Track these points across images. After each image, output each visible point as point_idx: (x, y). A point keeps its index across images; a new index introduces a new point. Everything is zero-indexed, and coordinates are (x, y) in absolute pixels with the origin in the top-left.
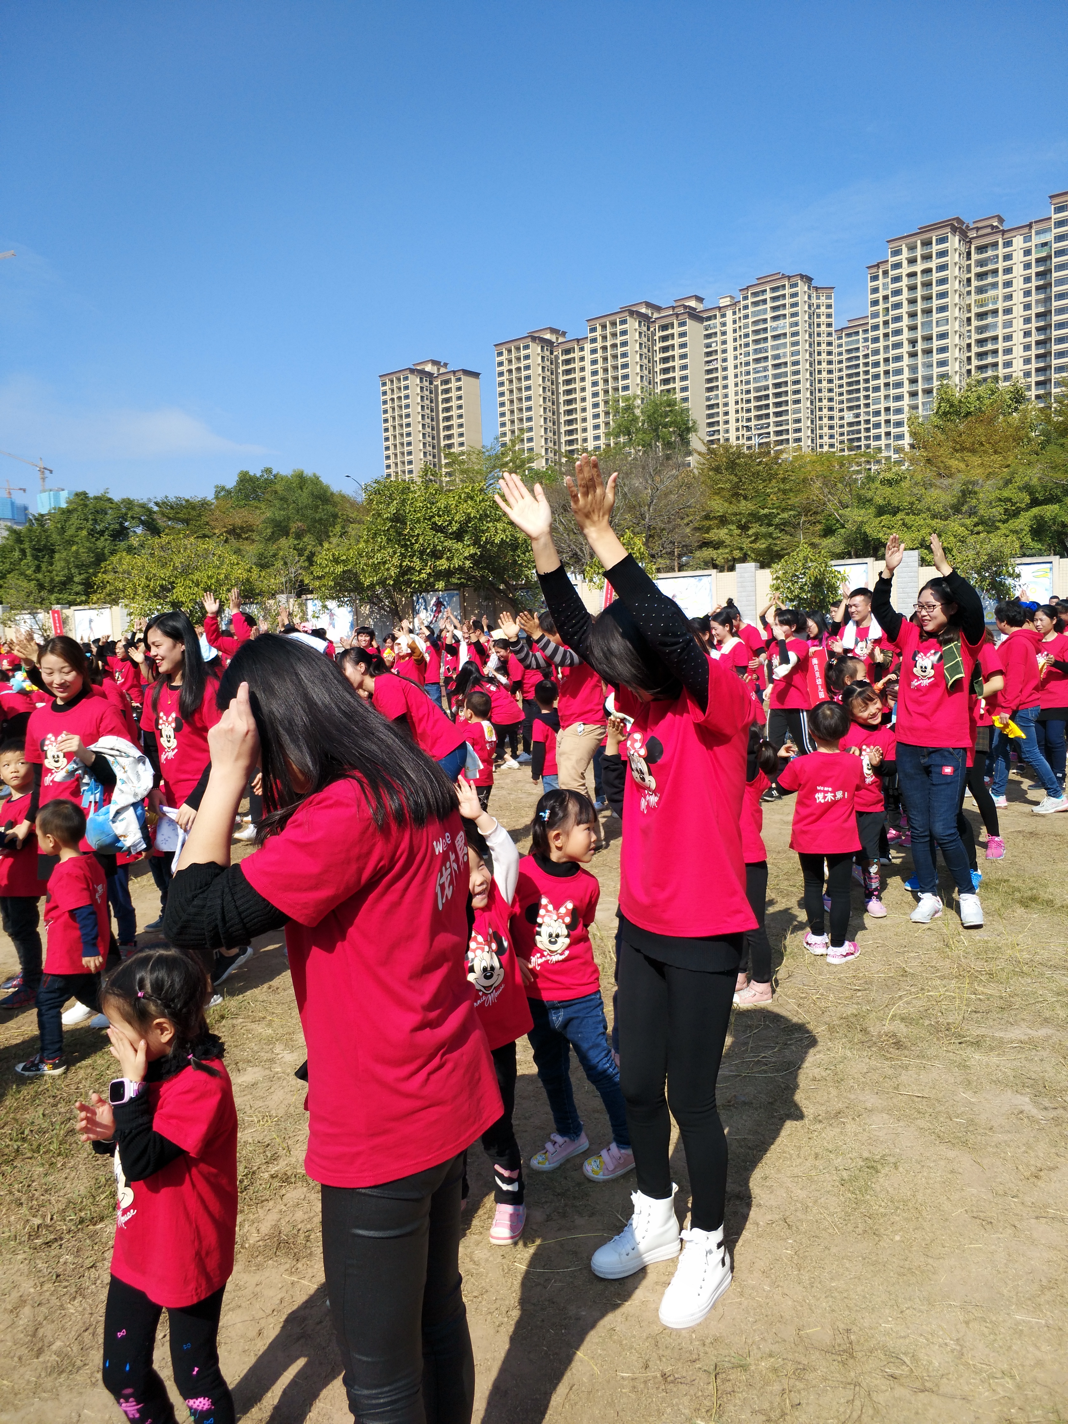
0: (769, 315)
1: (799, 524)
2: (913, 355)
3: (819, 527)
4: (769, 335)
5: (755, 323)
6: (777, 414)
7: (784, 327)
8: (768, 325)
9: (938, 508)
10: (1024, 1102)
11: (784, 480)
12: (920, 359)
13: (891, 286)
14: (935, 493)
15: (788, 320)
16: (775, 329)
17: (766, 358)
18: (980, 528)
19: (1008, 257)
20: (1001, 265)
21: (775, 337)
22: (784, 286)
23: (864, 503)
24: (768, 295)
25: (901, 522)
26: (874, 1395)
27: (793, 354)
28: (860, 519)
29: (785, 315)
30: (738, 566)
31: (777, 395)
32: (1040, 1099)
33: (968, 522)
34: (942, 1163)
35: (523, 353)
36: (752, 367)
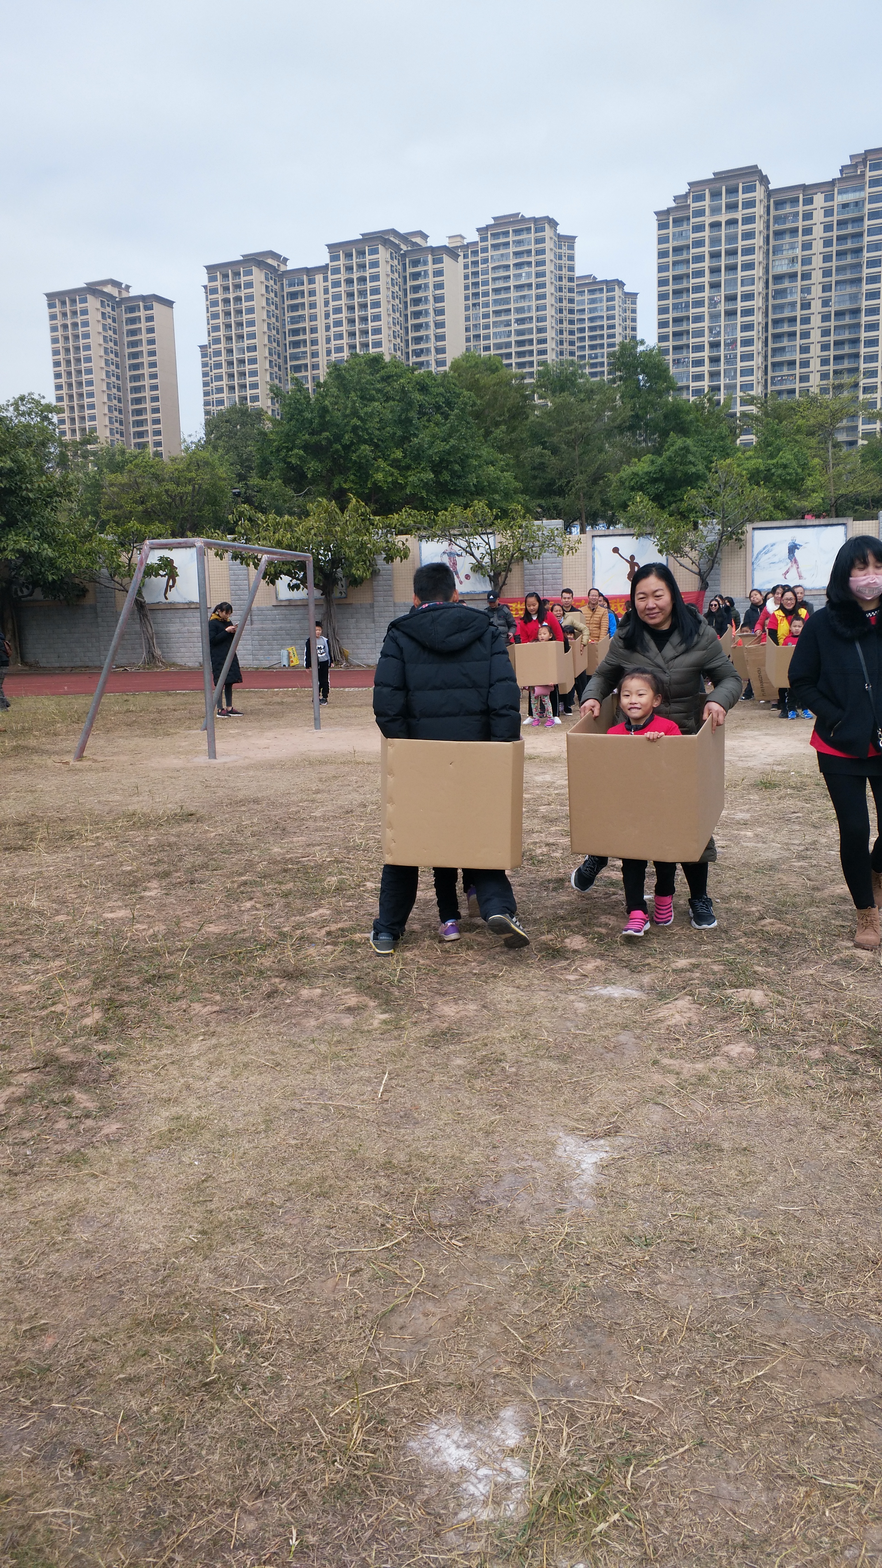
0: (512, 262)
2: (715, 316)
5: (495, 269)
8: (512, 272)
12: (723, 321)
13: (693, 235)
15: (533, 269)
16: (518, 278)
19: (808, 216)
20: (800, 224)
21: (518, 287)
22: (529, 229)
24: (511, 238)
27: (538, 308)
29: (529, 264)
35: (243, 279)
36: (492, 319)
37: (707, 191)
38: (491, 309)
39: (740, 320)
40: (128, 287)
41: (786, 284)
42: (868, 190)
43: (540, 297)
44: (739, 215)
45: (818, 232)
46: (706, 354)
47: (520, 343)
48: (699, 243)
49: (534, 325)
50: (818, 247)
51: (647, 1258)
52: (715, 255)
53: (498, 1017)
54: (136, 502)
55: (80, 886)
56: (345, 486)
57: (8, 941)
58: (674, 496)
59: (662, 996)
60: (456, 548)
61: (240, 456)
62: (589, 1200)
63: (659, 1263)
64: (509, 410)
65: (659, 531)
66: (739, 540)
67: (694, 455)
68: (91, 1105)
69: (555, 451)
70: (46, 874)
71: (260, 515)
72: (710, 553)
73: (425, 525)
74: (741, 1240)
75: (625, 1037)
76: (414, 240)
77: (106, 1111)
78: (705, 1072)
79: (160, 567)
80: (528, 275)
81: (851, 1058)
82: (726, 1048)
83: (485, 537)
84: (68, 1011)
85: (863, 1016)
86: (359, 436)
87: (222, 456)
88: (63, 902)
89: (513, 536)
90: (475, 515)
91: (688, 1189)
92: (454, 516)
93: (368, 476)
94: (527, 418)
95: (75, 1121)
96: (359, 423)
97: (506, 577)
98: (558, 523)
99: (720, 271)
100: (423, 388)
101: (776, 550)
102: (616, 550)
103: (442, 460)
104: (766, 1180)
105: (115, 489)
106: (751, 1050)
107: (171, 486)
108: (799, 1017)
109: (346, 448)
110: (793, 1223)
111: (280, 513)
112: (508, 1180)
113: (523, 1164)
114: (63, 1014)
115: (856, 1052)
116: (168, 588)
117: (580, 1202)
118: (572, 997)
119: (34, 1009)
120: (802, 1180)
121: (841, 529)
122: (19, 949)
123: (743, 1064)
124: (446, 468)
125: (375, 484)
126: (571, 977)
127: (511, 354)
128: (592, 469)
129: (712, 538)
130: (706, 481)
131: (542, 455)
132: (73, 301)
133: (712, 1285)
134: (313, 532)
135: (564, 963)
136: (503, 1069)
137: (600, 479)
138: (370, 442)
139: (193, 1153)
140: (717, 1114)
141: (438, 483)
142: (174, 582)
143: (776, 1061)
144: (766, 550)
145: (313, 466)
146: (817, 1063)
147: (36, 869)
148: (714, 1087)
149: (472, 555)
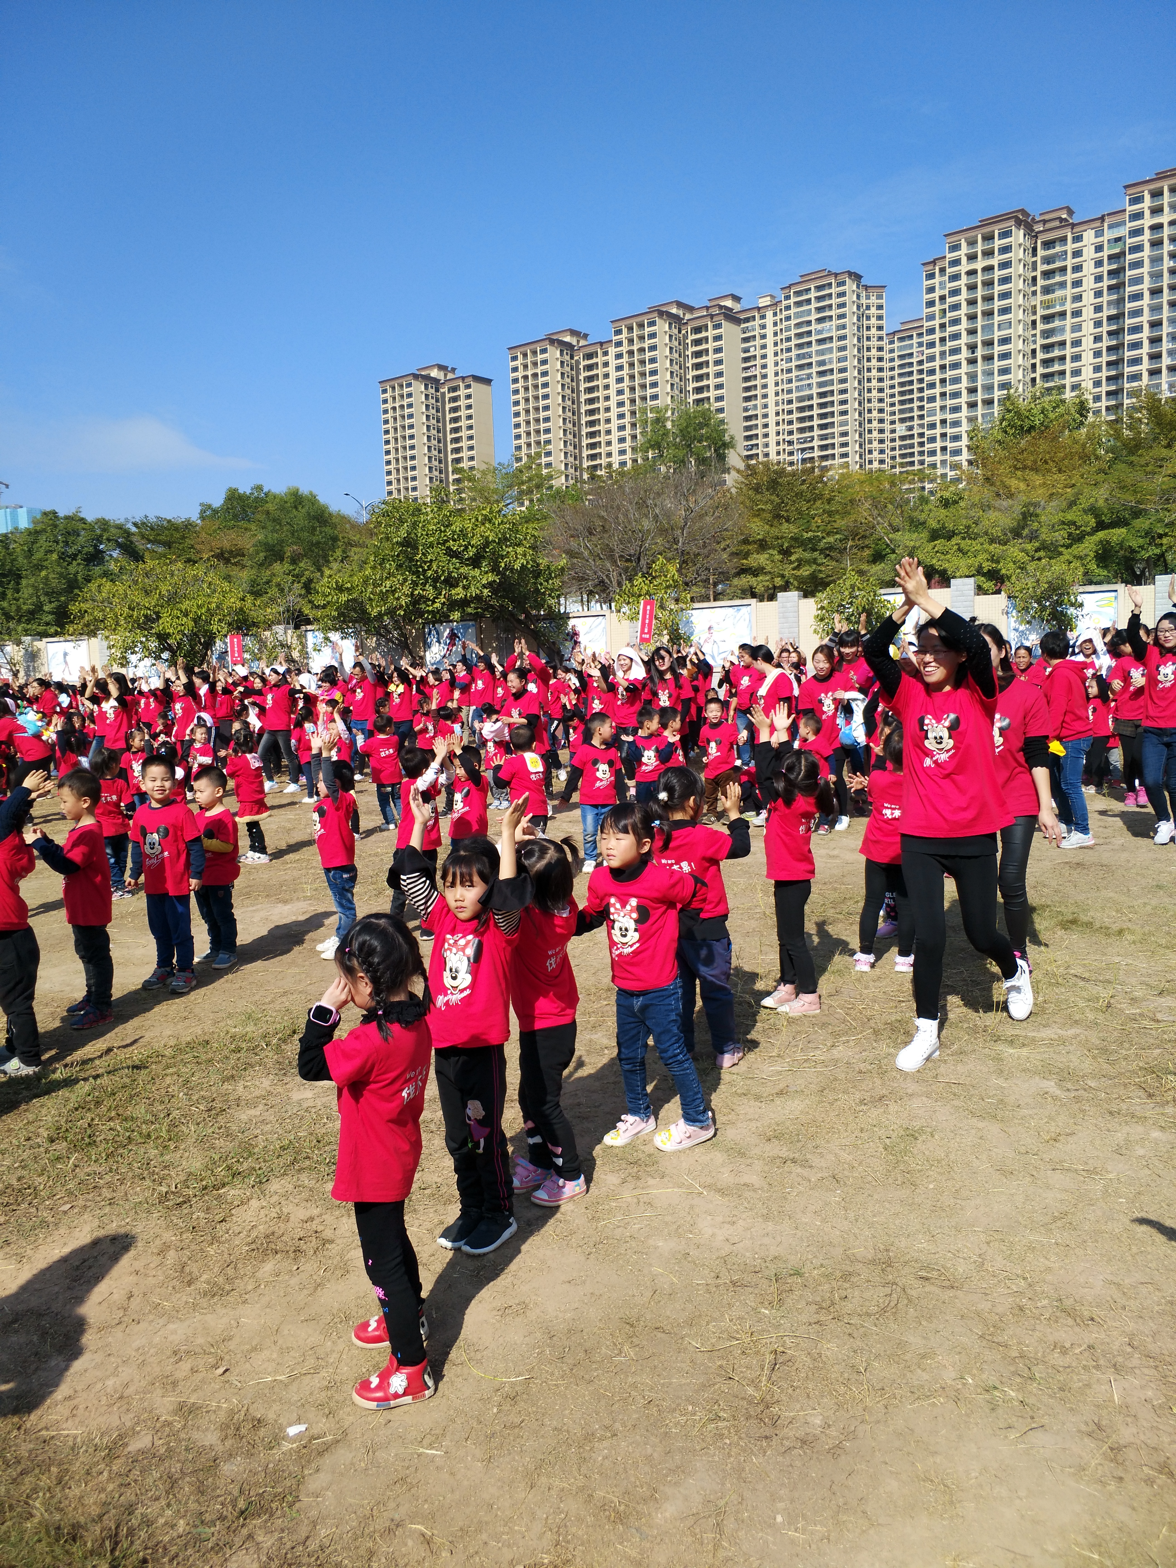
0: (814, 317)
1: (845, 548)
2: (972, 361)
3: (867, 552)
4: (813, 338)
5: (798, 325)
6: (822, 427)
7: (830, 330)
8: (812, 328)
9: (997, 532)
10: (1050, 1085)
11: (829, 501)
12: (980, 366)
13: (949, 285)
14: (993, 515)
15: (835, 322)
16: (819, 332)
17: (811, 364)
18: (1042, 553)
19: (1077, 253)
21: (820, 341)
22: (830, 284)
23: (916, 527)
24: (813, 295)
25: (956, 547)
26: (909, 1291)
27: (840, 360)
28: (912, 543)
29: (831, 317)
30: (779, 595)
31: (822, 406)
32: (1064, 1084)
33: (1029, 547)
34: (973, 1131)
35: (540, 357)
36: (794, 374)
37: (963, 241)
38: (794, 364)
39: (997, 364)
41: (1056, 323)
42: (1128, 225)
43: (843, 349)
44: (995, 261)
45: (1089, 268)
47: (822, 395)
48: (955, 292)
49: (836, 376)
50: (1089, 283)
52: (972, 302)
76: (722, 304)
127: (813, 406)
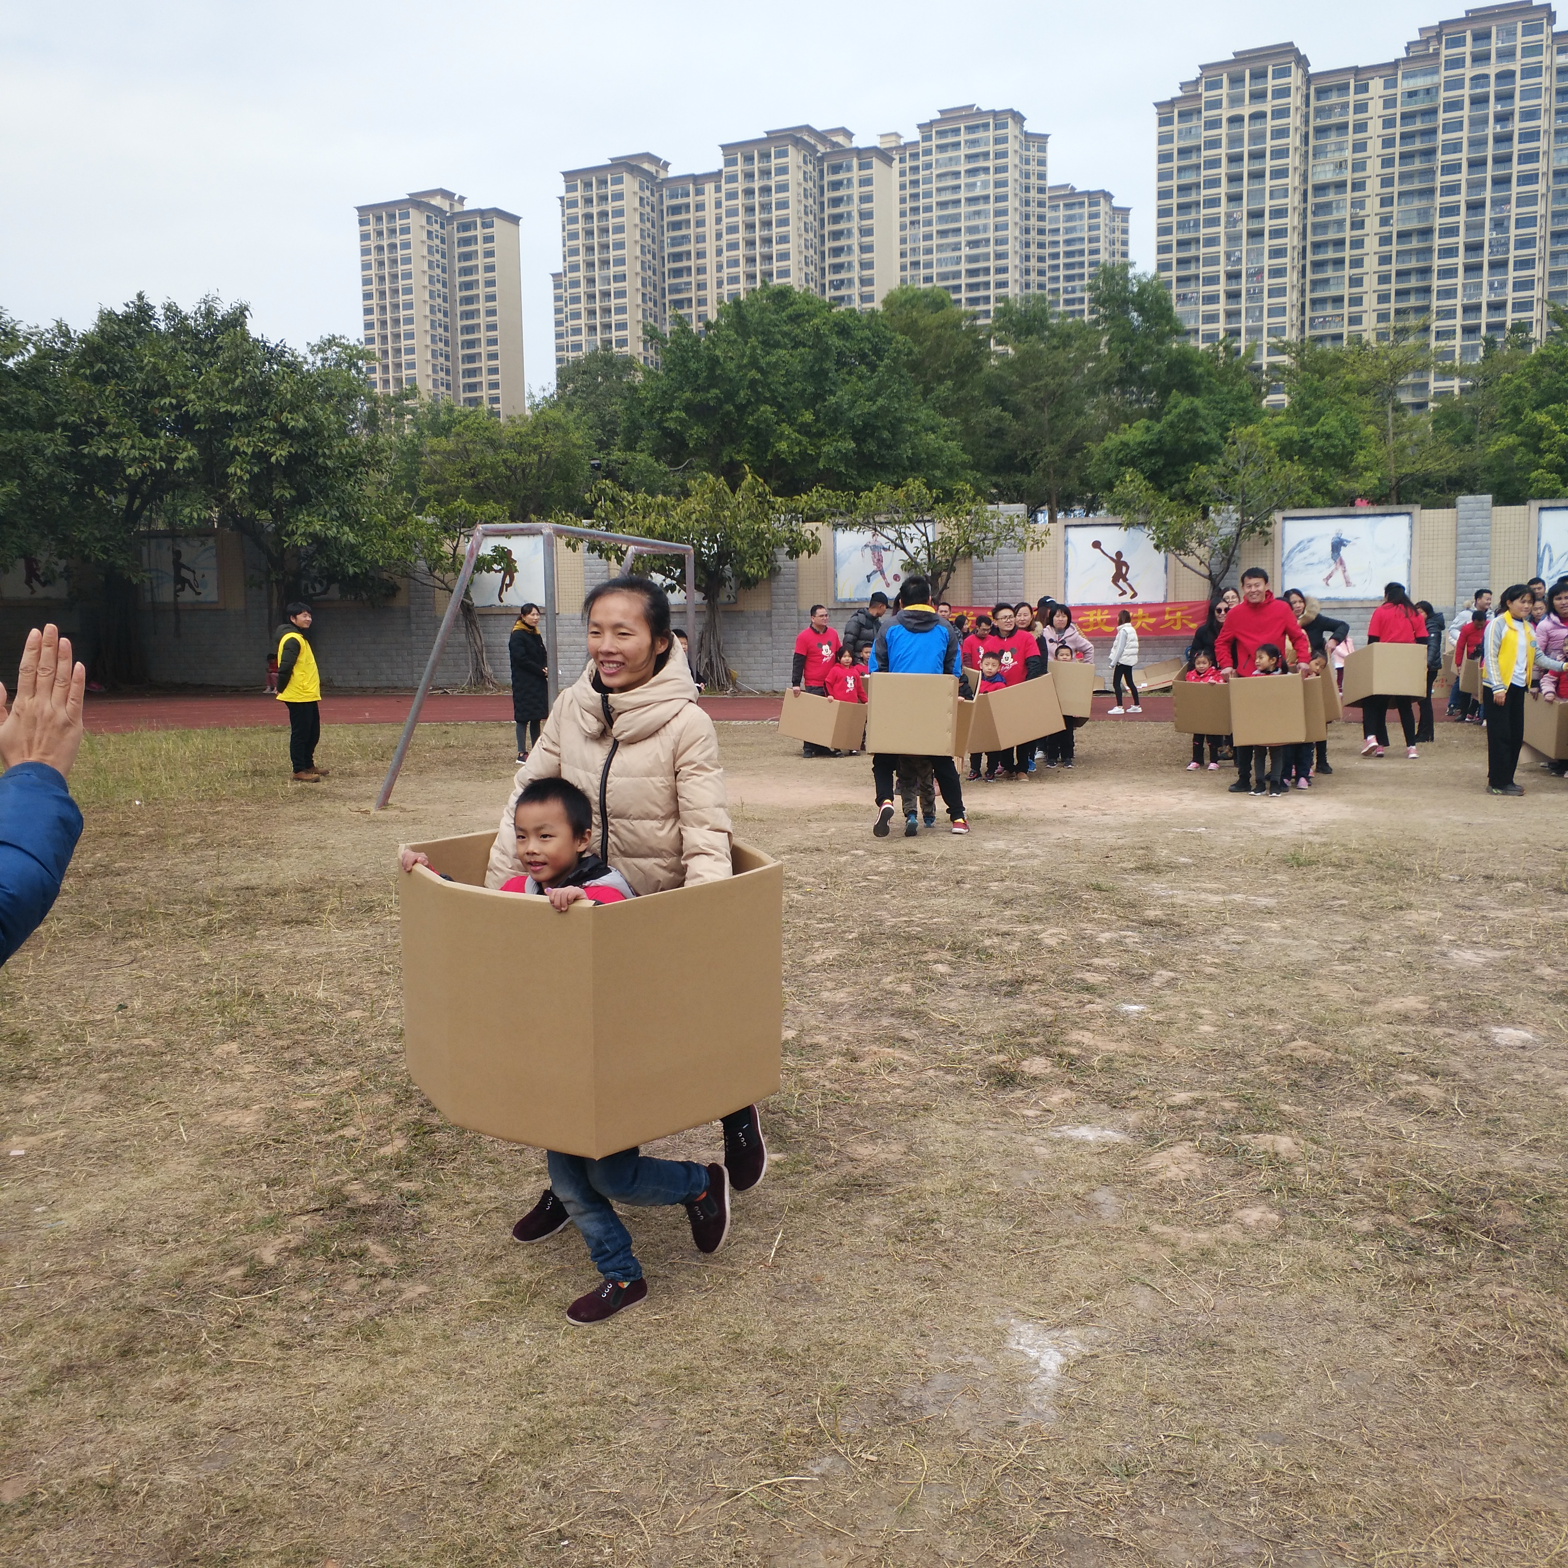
0: (963, 167)
2: (1234, 237)
4: (963, 195)
5: (941, 176)
7: (985, 186)
8: (963, 181)
12: (1245, 245)
15: (991, 177)
16: (971, 188)
17: (958, 231)
19: (1361, 107)
20: (1351, 118)
21: (971, 201)
22: (986, 125)
24: (963, 137)
27: (997, 228)
29: (986, 170)
31: (973, 287)
35: (611, 189)
36: (935, 242)
37: (1225, 76)
38: (935, 228)
39: (1268, 242)
40: (462, 199)
41: (1331, 196)
42: (1444, 73)
43: (999, 213)
44: (1267, 107)
45: (1375, 128)
46: (1221, 287)
47: (972, 273)
48: (1214, 143)
49: (991, 249)
50: (1375, 148)
51: (1128, 1493)
52: (1235, 159)
53: (931, 1162)
54: (465, 475)
55: (381, 973)
56: (739, 458)
57: (284, 1043)
58: (1177, 473)
59: (1152, 1140)
60: (882, 541)
61: (601, 417)
62: (1050, 1411)
63: (1146, 1500)
64: (957, 361)
65: (1155, 520)
66: (1263, 533)
67: (1205, 420)
68: (391, 1261)
69: (1018, 413)
70: (337, 956)
71: (625, 494)
72: (1225, 550)
73: (843, 509)
74: (1259, 1474)
75: (1102, 1195)
76: (835, 139)
77: (409, 1271)
78: (1211, 1244)
79: (494, 560)
80: (983, 185)
81: (1412, 1232)
82: (1240, 1214)
83: (921, 526)
84: (363, 1137)
85: (1431, 1176)
86: (758, 393)
87: (579, 417)
88: (357, 992)
89: (958, 525)
90: (908, 497)
91: (1187, 1403)
92: (880, 498)
93: (768, 445)
94: (980, 370)
95: (368, 1281)
96: (758, 376)
97: (948, 578)
98: (1020, 509)
99: (1241, 179)
100: (843, 331)
101: (1314, 546)
102: (1097, 545)
103: (866, 425)
104: (1294, 1394)
105: (438, 458)
106: (1274, 1217)
107: (511, 455)
108: (1342, 1176)
109: (741, 409)
110: (1331, 1454)
111: (652, 493)
112: (940, 1381)
113: (960, 1360)
114: (355, 1140)
115: (1419, 1223)
116: (504, 587)
117: (1038, 1414)
118: (1031, 1140)
119: (317, 1133)
120: (1343, 1395)
121: (1404, 520)
122: (299, 1053)
123: (1262, 1236)
124: (872, 435)
125: (777, 455)
126: (1031, 1113)
127: (960, 286)
128: (1068, 437)
129: (1228, 530)
130: (1220, 454)
131: (1000, 419)
132: (392, 217)
133: (1218, 1534)
134: (694, 517)
135: (1019, 1093)
136: (936, 1232)
137: (1077, 451)
138: (772, 401)
139: (522, 1330)
140: (1227, 1301)
141: (859, 453)
142: (512, 580)
143: (1309, 1233)
144: (1301, 547)
145: (697, 432)
146: (1366, 1237)
147: (323, 950)
148: (1223, 1264)
149: (903, 548)
